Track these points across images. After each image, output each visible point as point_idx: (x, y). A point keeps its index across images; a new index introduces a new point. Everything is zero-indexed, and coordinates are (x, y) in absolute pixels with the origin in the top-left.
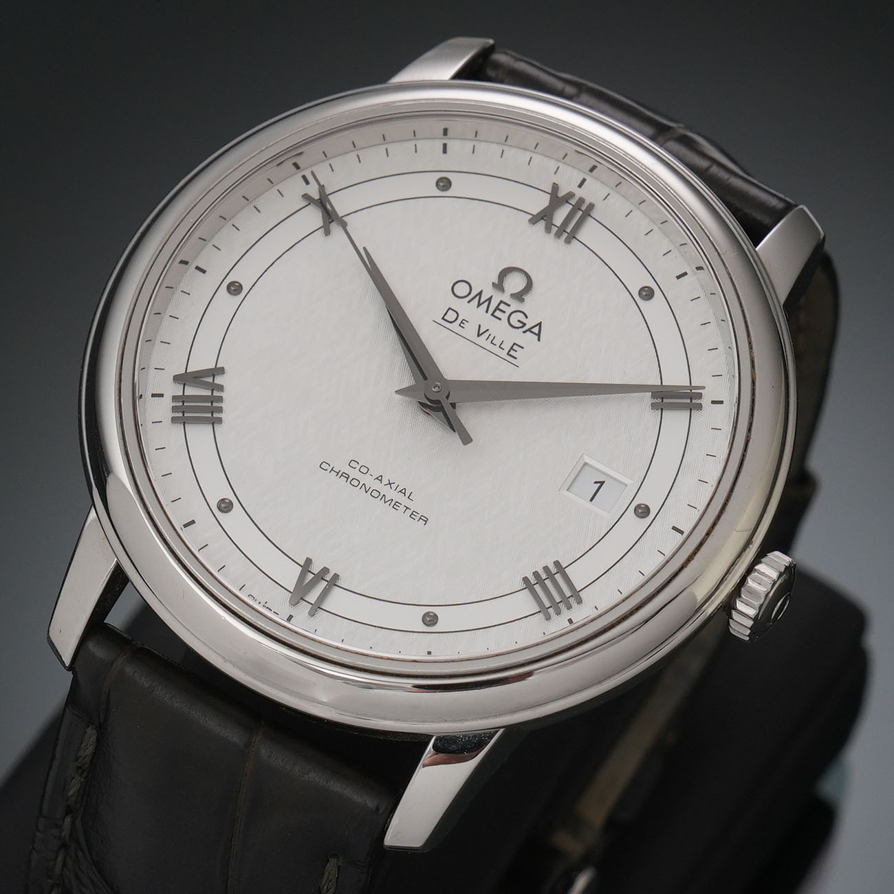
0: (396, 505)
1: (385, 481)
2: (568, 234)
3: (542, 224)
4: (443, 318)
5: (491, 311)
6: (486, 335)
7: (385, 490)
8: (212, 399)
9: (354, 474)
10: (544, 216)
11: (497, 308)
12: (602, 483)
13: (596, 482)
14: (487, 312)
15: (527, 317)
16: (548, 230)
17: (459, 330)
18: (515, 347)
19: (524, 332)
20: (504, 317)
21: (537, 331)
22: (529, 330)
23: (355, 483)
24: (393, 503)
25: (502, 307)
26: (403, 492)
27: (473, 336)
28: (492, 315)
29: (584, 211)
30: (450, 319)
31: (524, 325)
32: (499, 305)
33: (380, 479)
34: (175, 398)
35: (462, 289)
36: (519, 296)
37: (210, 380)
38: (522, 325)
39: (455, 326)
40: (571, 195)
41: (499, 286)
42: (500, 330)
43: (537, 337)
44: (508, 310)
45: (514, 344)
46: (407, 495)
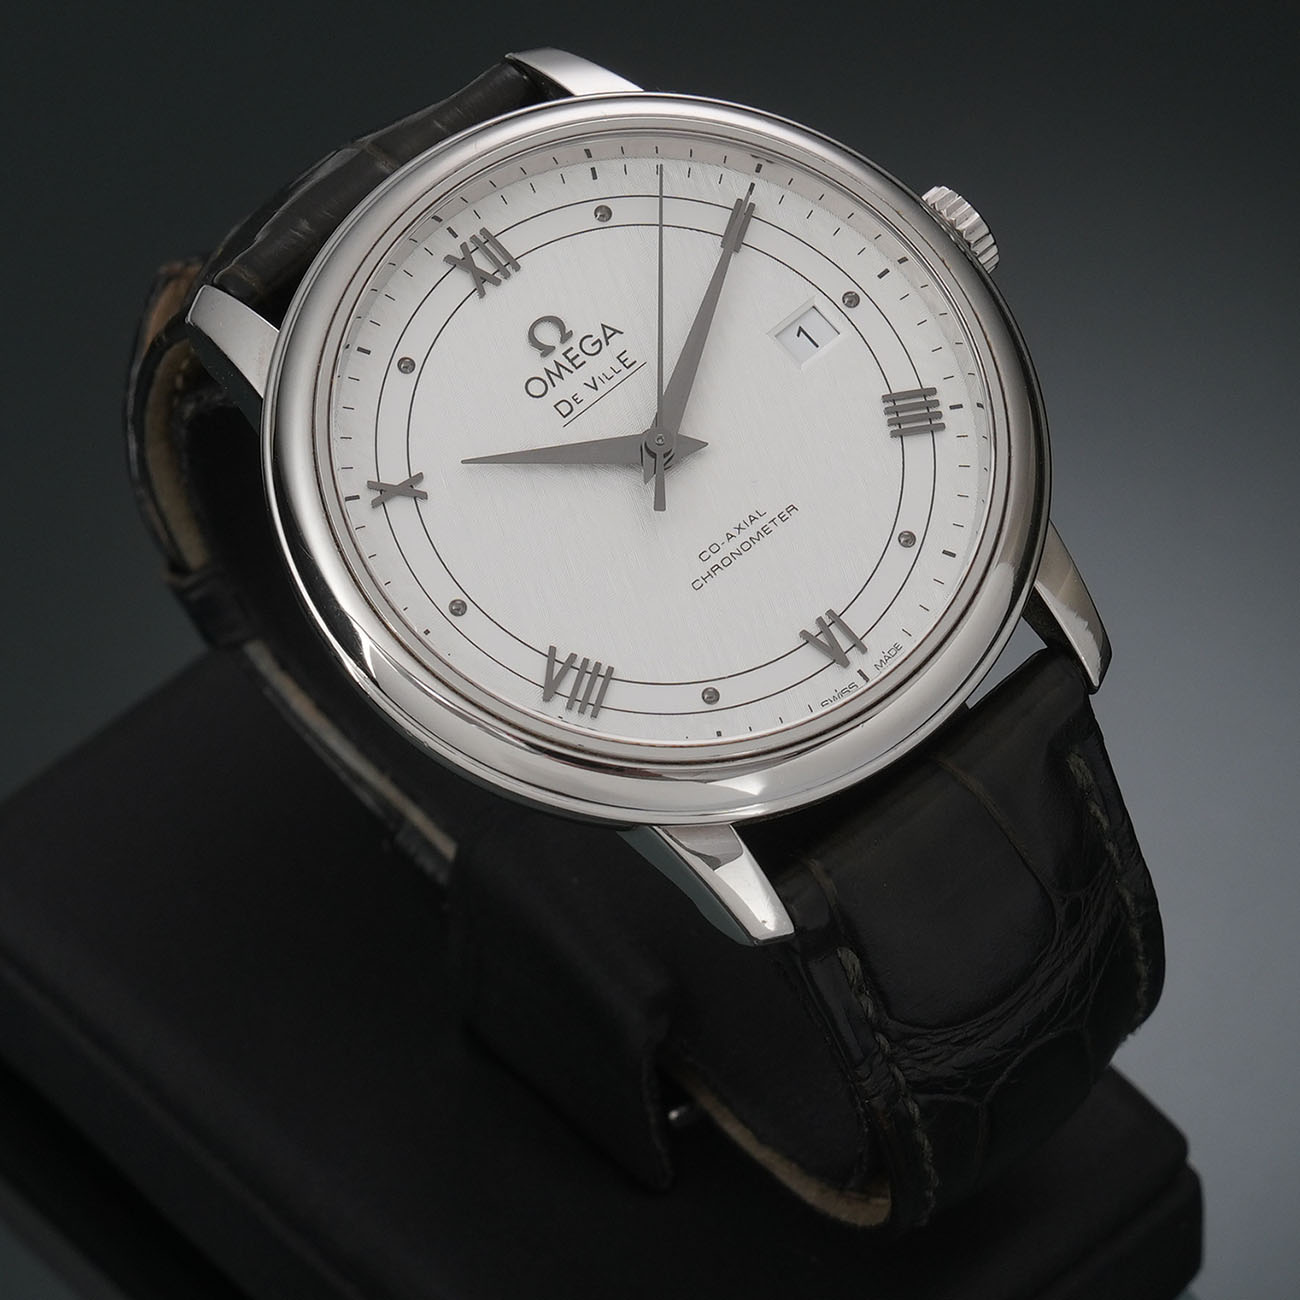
0: (765, 530)
1: (735, 532)
2: (508, 265)
3: (488, 287)
4: (565, 417)
5: (572, 368)
6: (597, 381)
7: (744, 536)
8: (583, 670)
9: (716, 560)
10: (481, 280)
11: (571, 361)
12: (801, 329)
13: (798, 335)
14: (572, 372)
15: (591, 336)
16: (497, 282)
17: (582, 406)
18: (622, 358)
19: (608, 344)
20: (583, 357)
21: (610, 332)
22: (607, 338)
23: (727, 562)
24: (763, 533)
25: (571, 355)
26: (752, 519)
27: (596, 395)
28: (577, 368)
29: (487, 241)
30: (568, 410)
31: (599, 340)
32: (567, 358)
33: (730, 537)
34: (569, 707)
35: (537, 388)
36: (566, 336)
37: (558, 667)
38: (598, 344)
39: (577, 409)
40: (464, 246)
41: (546, 351)
42: (597, 366)
43: (617, 334)
44: (577, 350)
45: (618, 358)
46: (758, 516)
